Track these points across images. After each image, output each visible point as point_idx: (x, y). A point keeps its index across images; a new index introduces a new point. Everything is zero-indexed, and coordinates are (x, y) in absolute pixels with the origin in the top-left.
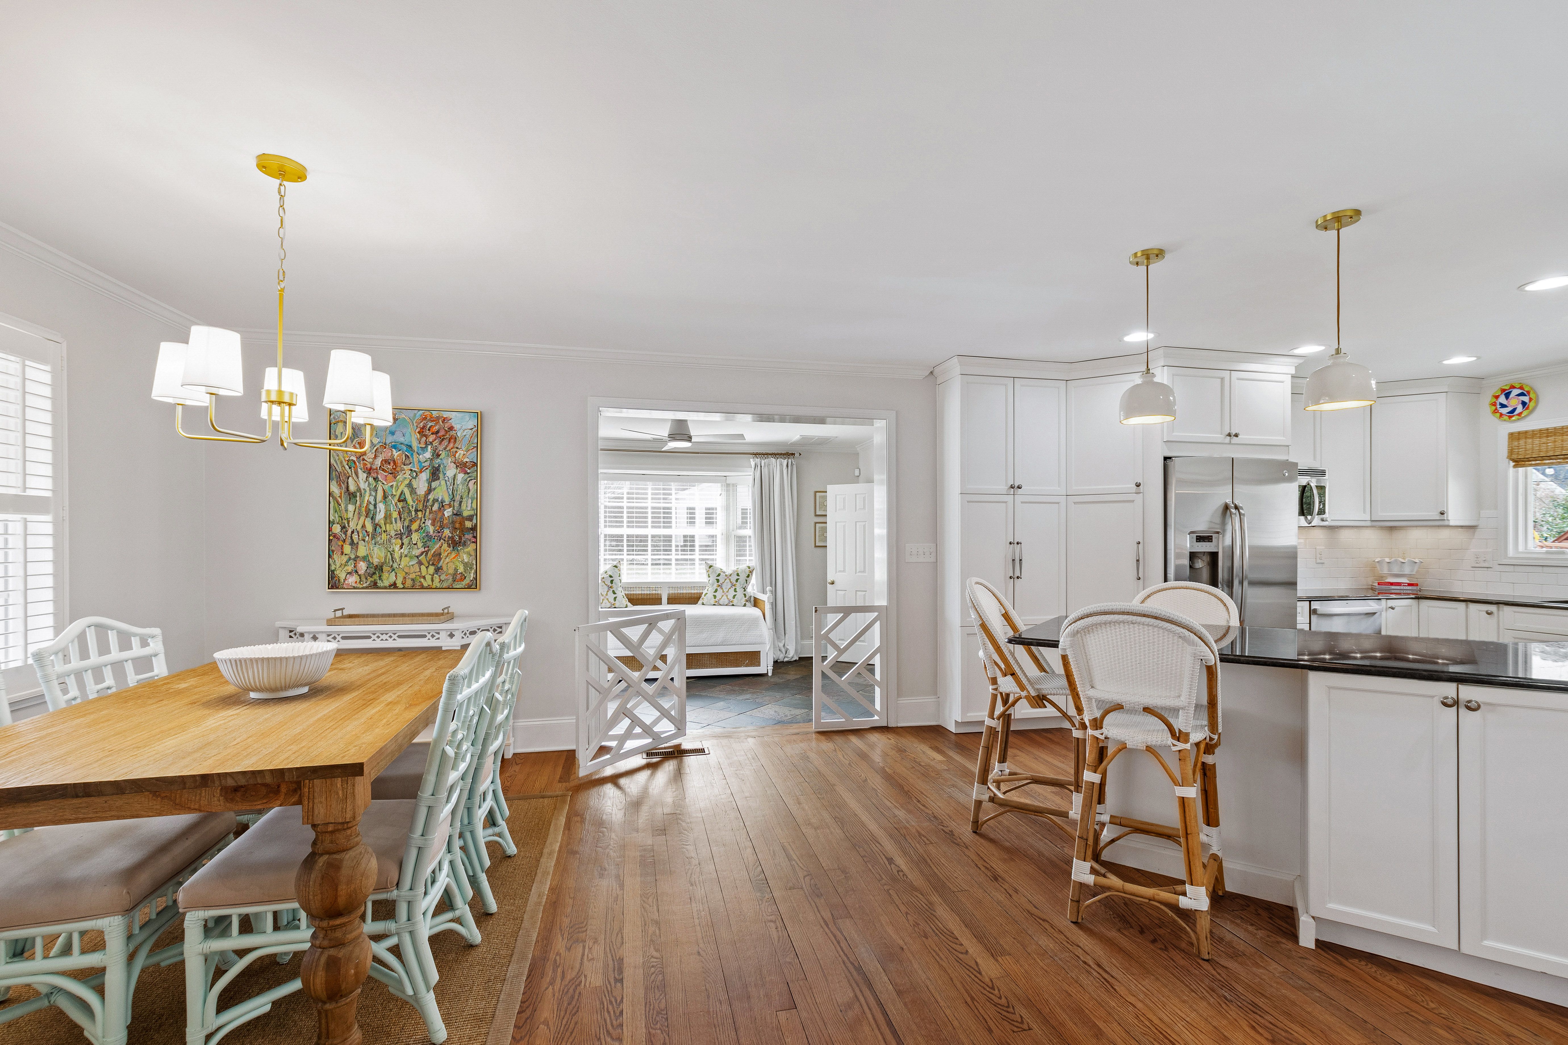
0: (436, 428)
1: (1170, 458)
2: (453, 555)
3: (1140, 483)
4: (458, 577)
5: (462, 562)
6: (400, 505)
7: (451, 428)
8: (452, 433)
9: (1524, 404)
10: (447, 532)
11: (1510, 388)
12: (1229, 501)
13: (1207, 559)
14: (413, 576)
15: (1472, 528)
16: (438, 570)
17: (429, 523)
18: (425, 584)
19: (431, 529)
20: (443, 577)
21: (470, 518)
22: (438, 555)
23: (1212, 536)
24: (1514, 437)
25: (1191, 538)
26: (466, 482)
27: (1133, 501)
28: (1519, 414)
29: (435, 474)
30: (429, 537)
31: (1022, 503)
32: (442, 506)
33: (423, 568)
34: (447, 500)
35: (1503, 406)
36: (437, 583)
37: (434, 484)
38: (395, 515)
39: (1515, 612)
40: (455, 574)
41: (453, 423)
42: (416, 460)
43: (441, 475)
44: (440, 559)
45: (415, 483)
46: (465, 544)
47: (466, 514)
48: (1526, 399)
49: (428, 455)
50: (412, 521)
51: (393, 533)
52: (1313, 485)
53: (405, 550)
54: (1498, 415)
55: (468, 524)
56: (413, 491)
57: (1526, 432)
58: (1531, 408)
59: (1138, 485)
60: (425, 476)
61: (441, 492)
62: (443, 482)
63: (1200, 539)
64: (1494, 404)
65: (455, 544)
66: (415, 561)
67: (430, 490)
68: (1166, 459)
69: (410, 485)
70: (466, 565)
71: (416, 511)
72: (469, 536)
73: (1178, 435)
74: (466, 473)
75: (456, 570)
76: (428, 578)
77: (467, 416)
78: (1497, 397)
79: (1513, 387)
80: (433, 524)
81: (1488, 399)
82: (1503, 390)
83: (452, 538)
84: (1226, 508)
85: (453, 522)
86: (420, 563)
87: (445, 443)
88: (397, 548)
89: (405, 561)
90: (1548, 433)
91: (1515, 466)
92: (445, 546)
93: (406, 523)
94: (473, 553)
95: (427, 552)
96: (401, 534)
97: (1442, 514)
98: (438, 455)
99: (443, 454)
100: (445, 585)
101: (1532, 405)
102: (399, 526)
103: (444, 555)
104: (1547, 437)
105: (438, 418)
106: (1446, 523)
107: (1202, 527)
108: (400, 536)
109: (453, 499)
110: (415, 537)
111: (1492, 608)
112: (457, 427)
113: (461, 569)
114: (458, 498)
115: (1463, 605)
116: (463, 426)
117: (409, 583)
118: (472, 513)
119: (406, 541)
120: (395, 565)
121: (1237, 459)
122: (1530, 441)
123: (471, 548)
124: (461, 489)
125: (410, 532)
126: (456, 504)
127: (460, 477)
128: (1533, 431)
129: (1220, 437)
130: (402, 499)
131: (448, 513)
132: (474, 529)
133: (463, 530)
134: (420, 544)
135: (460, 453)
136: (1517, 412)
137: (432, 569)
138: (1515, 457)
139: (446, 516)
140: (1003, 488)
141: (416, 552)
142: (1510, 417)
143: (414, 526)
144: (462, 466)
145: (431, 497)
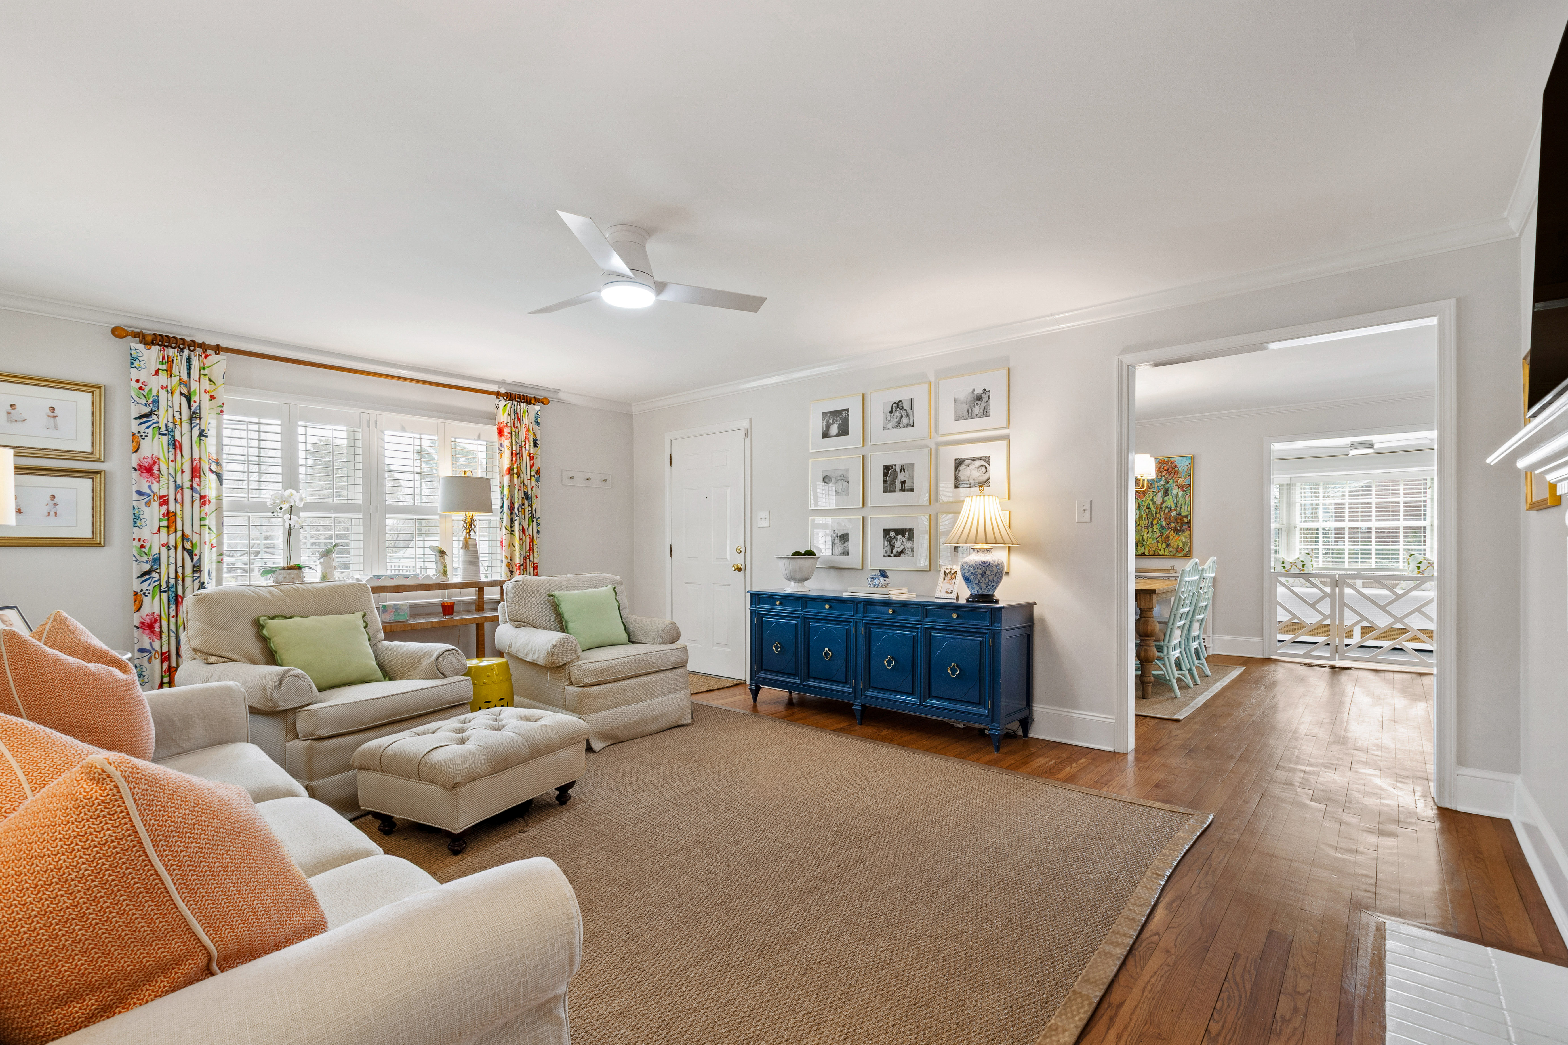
0: (1167, 467)
2: (1177, 537)
4: (1178, 550)
5: (1182, 541)
6: (1147, 511)
7: (1176, 467)
8: (1176, 469)
10: (1173, 525)
14: (1154, 549)
16: (1168, 546)
17: (1163, 520)
18: (1161, 554)
19: (1164, 523)
20: (1170, 550)
21: (1186, 516)
22: (1168, 537)
26: (1184, 496)
29: (1166, 493)
30: (1162, 527)
32: (1170, 510)
33: (1159, 544)
34: (1173, 507)
36: (1167, 553)
37: (1166, 498)
38: (1144, 516)
40: (1177, 548)
41: (1176, 463)
42: (1156, 486)
43: (1170, 493)
44: (1169, 540)
45: (1155, 499)
46: (1183, 531)
47: (1184, 514)
49: (1162, 482)
50: (1153, 519)
51: (1143, 526)
53: (1150, 535)
55: (1185, 520)
56: (1154, 503)
60: (1160, 494)
61: (1170, 502)
62: (1171, 497)
65: (1177, 531)
66: (1155, 541)
67: (1163, 502)
69: (1152, 500)
70: (1184, 543)
71: (1156, 513)
72: (1185, 527)
74: (1184, 491)
75: (1178, 546)
76: (1162, 550)
77: (1185, 459)
80: (1165, 520)
83: (1176, 528)
85: (1177, 519)
86: (1158, 542)
87: (1172, 475)
88: (1145, 534)
89: (1150, 541)
92: (1172, 532)
93: (1151, 520)
94: (1188, 536)
95: (1162, 536)
96: (1148, 526)
98: (1168, 482)
99: (1171, 481)
100: (1172, 554)
102: (1146, 522)
103: (1171, 538)
105: (1168, 461)
108: (1147, 527)
109: (1176, 506)
110: (1155, 528)
112: (1179, 465)
113: (1181, 545)
114: (1179, 505)
116: (1182, 465)
117: (1152, 553)
118: (1187, 513)
119: (1150, 530)
120: (1144, 543)
123: (1187, 533)
124: (1181, 500)
125: (1152, 525)
126: (1178, 509)
127: (1181, 493)
130: (1148, 508)
131: (1173, 514)
132: (1189, 522)
133: (1183, 523)
134: (1158, 532)
135: (1181, 480)
137: (1164, 545)
139: (1173, 515)
141: (1156, 536)
143: (1155, 522)
144: (1181, 487)
145: (1164, 506)
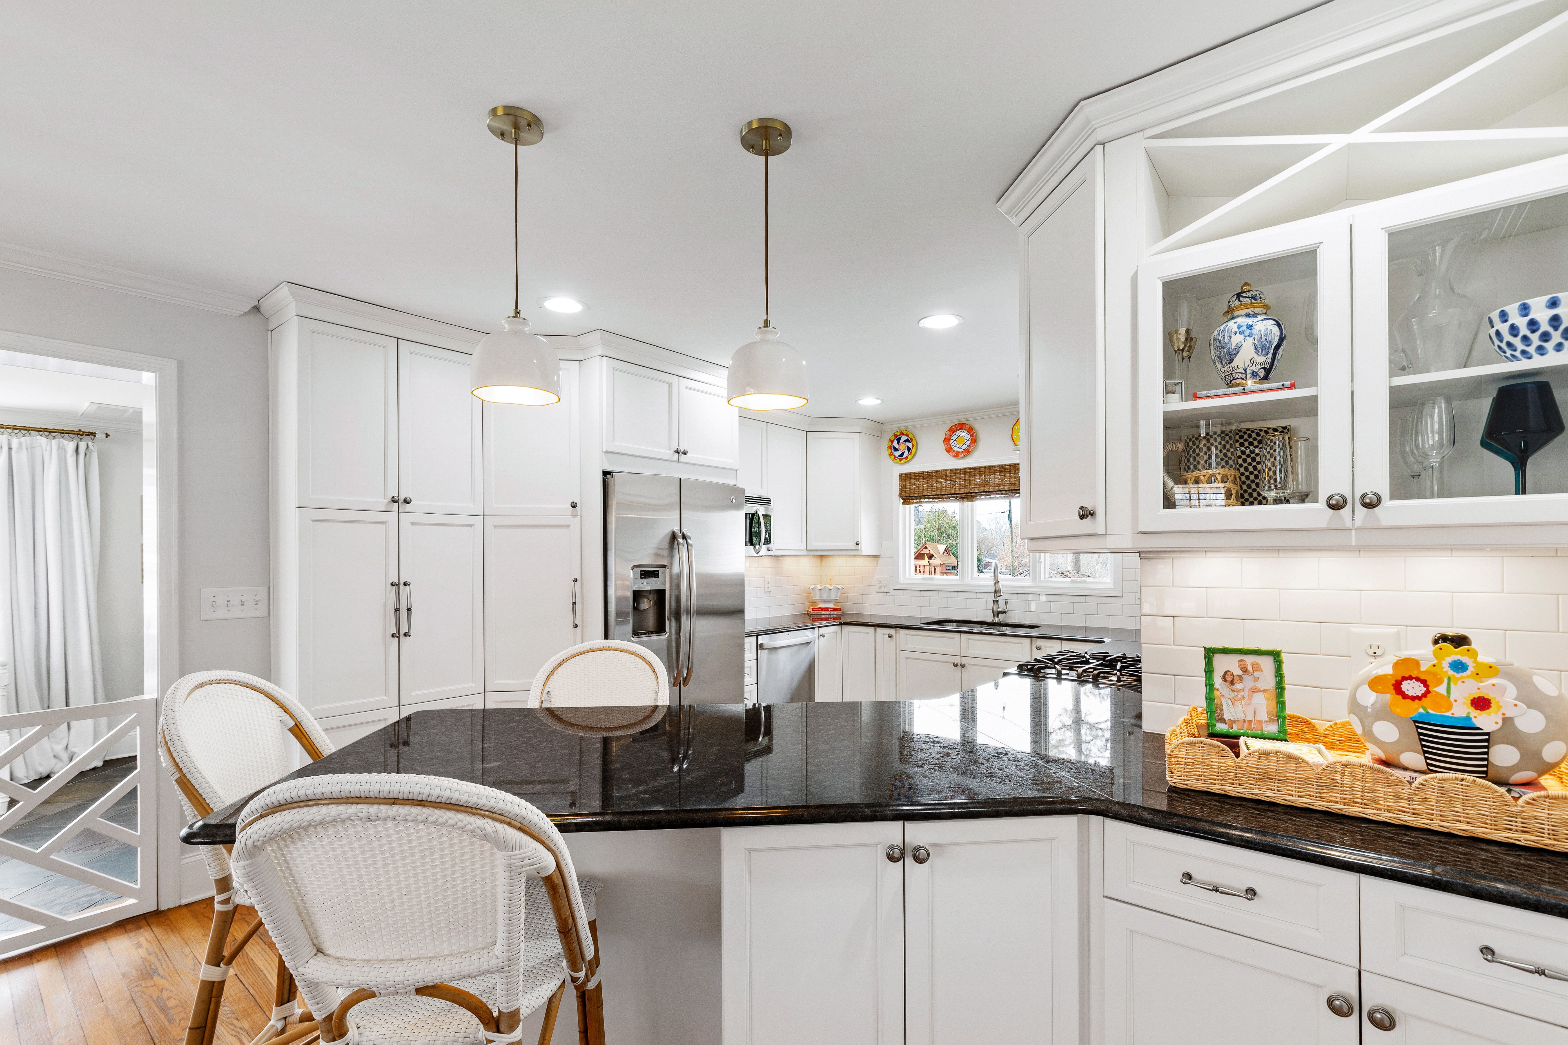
1: (610, 473)
3: (576, 504)
9: (909, 449)
11: (900, 435)
12: (676, 529)
13: (652, 597)
15: (876, 557)
23: (658, 571)
24: (904, 477)
25: (635, 574)
27: (568, 526)
28: (906, 458)
31: (413, 524)
35: (896, 450)
39: (907, 634)
48: (910, 445)
52: (760, 514)
54: (893, 457)
57: (910, 474)
58: (913, 453)
59: (574, 506)
63: (645, 574)
64: (890, 447)
68: (606, 474)
73: (620, 445)
78: (892, 441)
79: (902, 434)
81: (886, 443)
82: (896, 436)
84: (674, 537)
90: (924, 476)
91: (904, 503)
97: (857, 544)
101: (914, 450)
104: (923, 479)
106: (860, 553)
107: (647, 559)
111: (892, 631)
115: (871, 629)
121: (685, 480)
122: (913, 481)
128: (915, 473)
129: (668, 453)
136: (904, 457)
138: (903, 495)
140: (382, 501)
142: (901, 460)
